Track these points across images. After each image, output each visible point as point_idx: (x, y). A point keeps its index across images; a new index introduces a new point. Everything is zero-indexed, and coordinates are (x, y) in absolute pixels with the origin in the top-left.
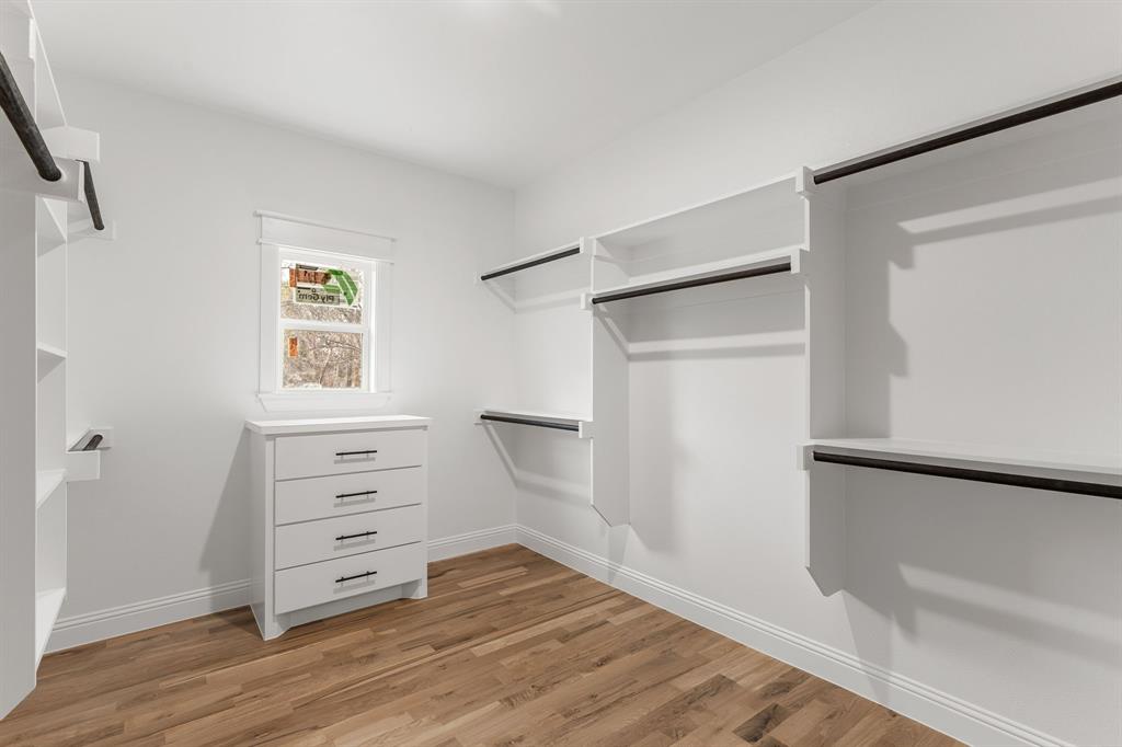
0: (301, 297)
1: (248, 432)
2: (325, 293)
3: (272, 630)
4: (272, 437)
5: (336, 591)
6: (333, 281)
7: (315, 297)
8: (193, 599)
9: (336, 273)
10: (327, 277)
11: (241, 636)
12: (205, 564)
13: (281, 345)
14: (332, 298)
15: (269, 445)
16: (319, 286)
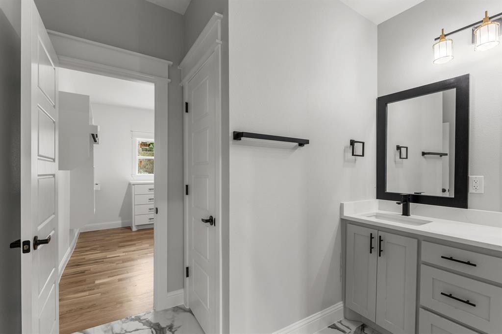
0: (143, 150)
1: (130, 184)
2: (149, 149)
3: (134, 229)
4: (134, 185)
5: (149, 222)
6: (151, 146)
7: (146, 150)
8: (117, 223)
9: (152, 144)
10: (149, 145)
11: (129, 230)
12: (120, 216)
13: (137, 163)
14: (151, 150)
15: (133, 186)
16: (147, 147)
